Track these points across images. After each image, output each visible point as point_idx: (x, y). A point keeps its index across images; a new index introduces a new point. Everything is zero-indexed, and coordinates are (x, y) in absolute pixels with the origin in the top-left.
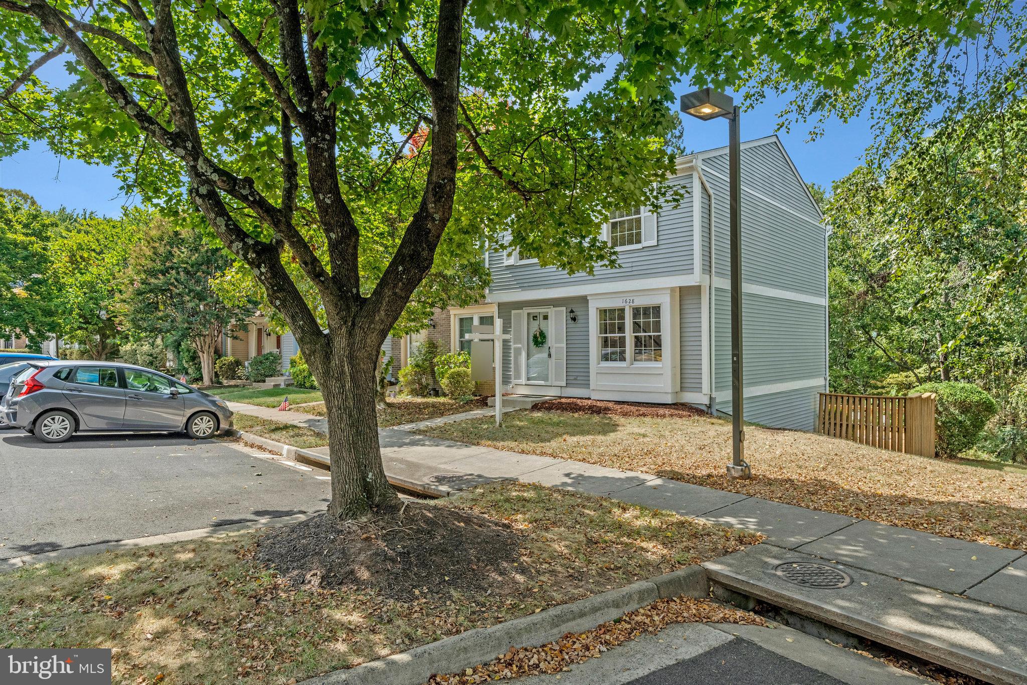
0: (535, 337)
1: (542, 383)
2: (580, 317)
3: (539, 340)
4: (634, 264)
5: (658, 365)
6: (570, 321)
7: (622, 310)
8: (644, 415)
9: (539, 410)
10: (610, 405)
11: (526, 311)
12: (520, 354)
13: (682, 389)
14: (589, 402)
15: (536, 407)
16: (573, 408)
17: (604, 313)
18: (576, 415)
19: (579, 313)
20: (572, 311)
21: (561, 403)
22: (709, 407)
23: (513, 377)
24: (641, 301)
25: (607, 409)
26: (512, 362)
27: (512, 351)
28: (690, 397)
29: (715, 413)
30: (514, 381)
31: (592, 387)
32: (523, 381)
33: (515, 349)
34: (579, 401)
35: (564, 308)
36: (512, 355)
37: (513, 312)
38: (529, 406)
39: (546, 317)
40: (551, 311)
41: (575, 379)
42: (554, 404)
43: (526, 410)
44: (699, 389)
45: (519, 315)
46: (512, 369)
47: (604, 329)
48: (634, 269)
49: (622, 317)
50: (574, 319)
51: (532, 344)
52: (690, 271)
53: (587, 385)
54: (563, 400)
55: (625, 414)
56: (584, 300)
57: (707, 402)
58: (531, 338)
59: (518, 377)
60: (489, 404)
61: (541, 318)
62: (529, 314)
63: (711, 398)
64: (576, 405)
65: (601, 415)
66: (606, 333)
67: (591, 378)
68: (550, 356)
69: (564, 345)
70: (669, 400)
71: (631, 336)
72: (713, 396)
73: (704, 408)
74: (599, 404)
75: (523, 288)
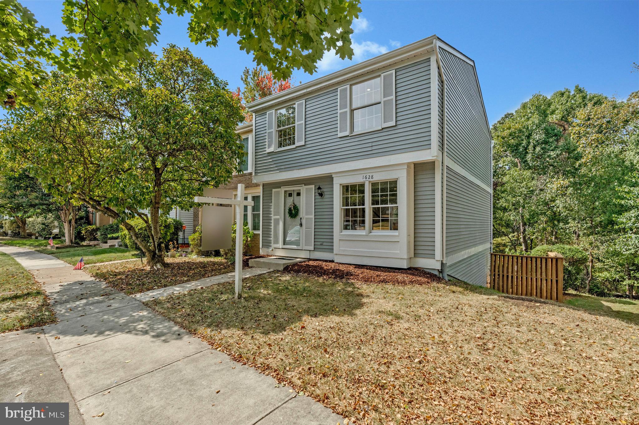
0: (290, 210)
1: (295, 247)
2: (326, 193)
3: (293, 212)
4: (374, 144)
5: (395, 233)
6: (318, 197)
7: (363, 185)
8: (384, 281)
9: (289, 272)
10: (351, 269)
11: (283, 189)
12: (278, 224)
13: (416, 255)
14: (332, 265)
15: (287, 269)
16: (318, 271)
17: (346, 188)
18: (321, 280)
19: (325, 190)
20: (319, 188)
21: (308, 266)
22: (441, 272)
23: (272, 242)
24: (379, 177)
25: (349, 274)
26: (272, 230)
27: (272, 221)
28: (424, 263)
29: (447, 278)
30: (273, 245)
31: (335, 252)
32: (280, 245)
33: (275, 219)
34: (324, 263)
35: (313, 186)
36: (272, 224)
37: (274, 190)
38: (281, 268)
39: (299, 194)
40: (303, 189)
41: (321, 245)
42: (302, 266)
43: (278, 271)
44: (432, 256)
45: (278, 192)
46: (272, 236)
47: (346, 202)
48: (374, 148)
49: (362, 192)
50: (321, 195)
51: (287, 215)
52: (428, 146)
53: (331, 250)
54: (311, 263)
55: (367, 280)
56: (329, 178)
57: (439, 268)
58: (287, 211)
59: (276, 242)
60: (250, 265)
61: (295, 194)
62: (285, 191)
63: (442, 264)
64: (322, 268)
65: (344, 280)
66: (347, 205)
67: (335, 244)
68: (301, 225)
69: (313, 217)
70: (404, 265)
71: (370, 208)
72: (444, 262)
73: (436, 273)
74: (342, 268)
75: (280, 170)
